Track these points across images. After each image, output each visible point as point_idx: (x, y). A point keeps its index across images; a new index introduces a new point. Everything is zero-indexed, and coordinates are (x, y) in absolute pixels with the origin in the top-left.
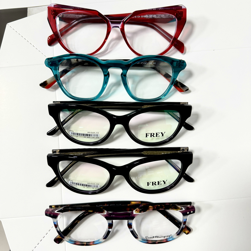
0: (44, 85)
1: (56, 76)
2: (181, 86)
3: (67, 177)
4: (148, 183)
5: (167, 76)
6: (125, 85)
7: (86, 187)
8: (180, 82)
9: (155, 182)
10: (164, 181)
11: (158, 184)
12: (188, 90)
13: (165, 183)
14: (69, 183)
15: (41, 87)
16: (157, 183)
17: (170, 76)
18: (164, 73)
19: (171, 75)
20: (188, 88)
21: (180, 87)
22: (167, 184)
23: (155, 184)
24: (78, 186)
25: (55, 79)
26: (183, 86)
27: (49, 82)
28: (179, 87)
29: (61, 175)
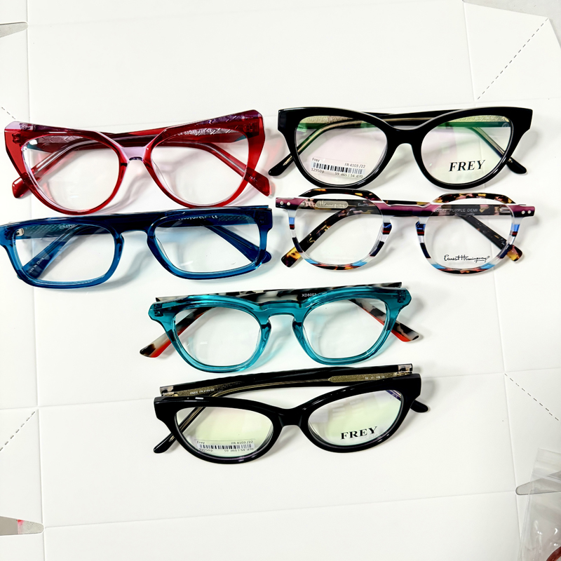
0: (149, 351)
1: (170, 334)
2: (404, 332)
3: (192, 434)
4: (343, 434)
5: (376, 313)
6: (301, 339)
7: (230, 450)
8: (401, 324)
9: (356, 432)
10: (371, 429)
11: (361, 435)
12: (417, 337)
13: (373, 432)
14: (198, 447)
15: (143, 357)
16: (358, 434)
17: (382, 314)
18: (371, 309)
19: (384, 311)
20: (416, 335)
21: (402, 332)
22: (377, 434)
23: (355, 435)
24: (214, 449)
25: (168, 338)
26: (408, 331)
27: (157, 346)
28: (400, 333)
29: (180, 430)
